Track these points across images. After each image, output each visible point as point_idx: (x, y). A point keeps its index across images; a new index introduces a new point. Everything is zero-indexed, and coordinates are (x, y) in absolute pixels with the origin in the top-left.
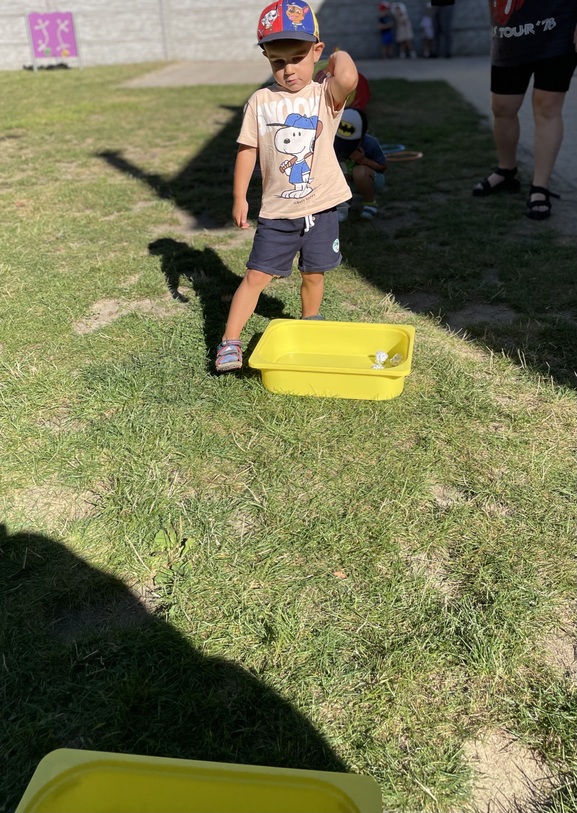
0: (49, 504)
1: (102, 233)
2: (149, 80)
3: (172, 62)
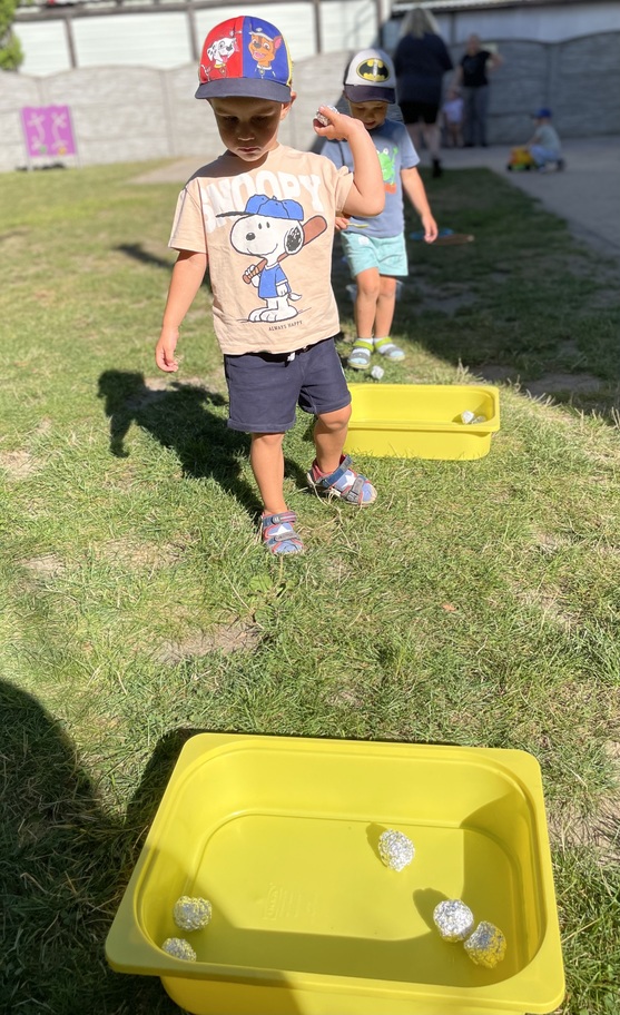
0: (130, 556)
2: (155, 176)
3: (180, 158)
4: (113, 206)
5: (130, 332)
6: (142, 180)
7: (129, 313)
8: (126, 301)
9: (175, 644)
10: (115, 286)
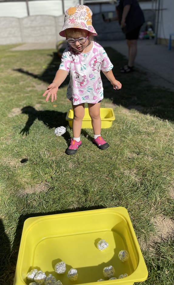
0: (10, 163)
1: (11, 90)
2: (18, 48)
3: (25, 43)
4: (5, 57)
5: (10, 94)
6: (14, 49)
7: (10, 88)
8: (9, 85)
9: (23, 190)
10: (6, 80)
